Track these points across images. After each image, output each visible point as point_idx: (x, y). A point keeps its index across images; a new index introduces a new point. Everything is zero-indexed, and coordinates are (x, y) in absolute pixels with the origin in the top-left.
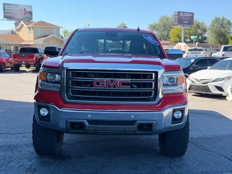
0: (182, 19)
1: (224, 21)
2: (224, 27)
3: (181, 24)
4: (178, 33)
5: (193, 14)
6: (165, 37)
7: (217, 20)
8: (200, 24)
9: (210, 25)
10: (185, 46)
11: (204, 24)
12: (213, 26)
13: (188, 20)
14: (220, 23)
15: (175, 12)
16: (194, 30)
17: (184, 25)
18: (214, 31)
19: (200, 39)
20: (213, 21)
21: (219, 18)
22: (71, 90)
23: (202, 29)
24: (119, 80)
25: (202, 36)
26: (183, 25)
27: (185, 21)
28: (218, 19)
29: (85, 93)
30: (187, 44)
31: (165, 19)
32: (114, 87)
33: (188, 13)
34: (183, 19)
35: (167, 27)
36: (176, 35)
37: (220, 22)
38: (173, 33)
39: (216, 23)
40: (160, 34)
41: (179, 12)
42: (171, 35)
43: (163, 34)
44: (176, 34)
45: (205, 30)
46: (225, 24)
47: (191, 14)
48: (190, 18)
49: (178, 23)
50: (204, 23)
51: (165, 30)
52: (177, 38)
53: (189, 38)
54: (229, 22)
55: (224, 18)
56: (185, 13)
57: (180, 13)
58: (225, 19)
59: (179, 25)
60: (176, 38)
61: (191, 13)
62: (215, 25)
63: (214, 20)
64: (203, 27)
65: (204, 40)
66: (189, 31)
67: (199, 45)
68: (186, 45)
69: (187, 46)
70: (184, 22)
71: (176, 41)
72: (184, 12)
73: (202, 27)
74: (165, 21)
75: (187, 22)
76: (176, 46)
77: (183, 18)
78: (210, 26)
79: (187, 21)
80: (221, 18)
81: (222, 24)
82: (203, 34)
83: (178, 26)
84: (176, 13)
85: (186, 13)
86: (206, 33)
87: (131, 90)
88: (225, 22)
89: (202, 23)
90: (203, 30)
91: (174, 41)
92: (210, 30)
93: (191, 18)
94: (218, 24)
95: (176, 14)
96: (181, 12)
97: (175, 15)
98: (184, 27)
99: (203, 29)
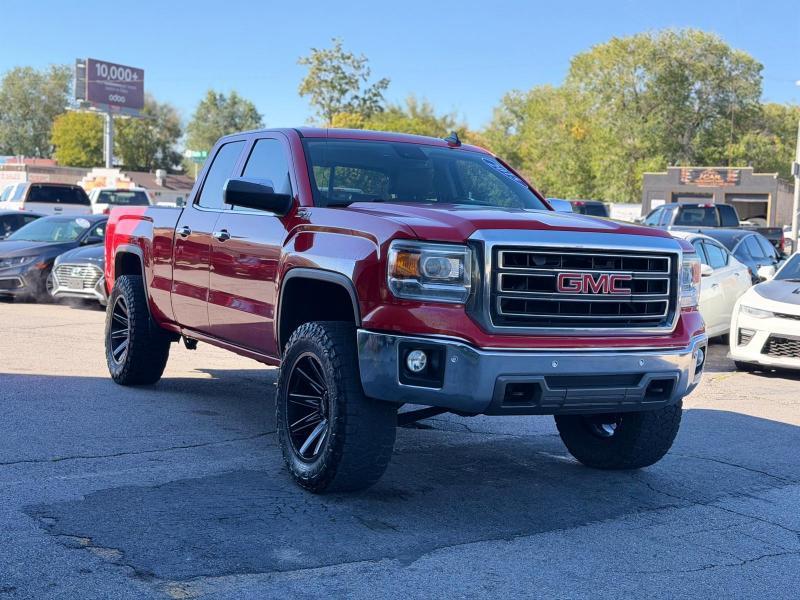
0: (104, 85)
1: (236, 106)
2: (240, 126)
3: (101, 105)
4: (85, 135)
5: (140, 73)
6: (26, 143)
7: (215, 101)
8: (158, 108)
9: (193, 116)
10: (119, 180)
11: (170, 111)
12: (201, 118)
13: (124, 91)
14: (226, 113)
15: (79, 61)
16: (137, 128)
17: (110, 108)
18: (207, 135)
19: (157, 159)
20: (203, 103)
21: (221, 96)
22: (503, 299)
23: (165, 127)
24: (611, 274)
25: (164, 149)
26: (107, 106)
27: (114, 93)
28: (218, 97)
29: (536, 306)
30: (126, 175)
31: (27, 80)
32: (600, 292)
33: (125, 68)
34: (108, 89)
35: (33, 107)
36: (77, 139)
37: (226, 108)
38: (65, 132)
39: (214, 111)
40: (7, 131)
41: (93, 63)
42: (59, 138)
43: (20, 130)
44: (75, 135)
45: (176, 133)
46: (240, 117)
47: (133, 73)
48: (130, 87)
49: (89, 99)
50: (171, 106)
51: (25, 118)
52: (80, 152)
53: (121, 155)
54: (252, 110)
55: (239, 96)
56: (113, 68)
57: (98, 65)
58: (241, 101)
59: (93, 105)
60: (76, 150)
61: (133, 70)
62: (209, 116)
63: (205, 101)
64: (168, 121)
65: (170, 163)
66: (121, 131)
67: (168, 180)
68: (122, 176)
69: (128, 179)
70: (112, 98)
71: (78, 161)
72: (110, 65)
73: (165, 120)
74: (27, 87)
75: (122, 99)
76: (84, 178)
77: (106, 83)
78: (193, 120)
79: (120, 94)
80: (227, 96)
81: (232, 116)
82: (168, 142)
83: (93, 108)
84: (84, 63)
85: (118, 66)
86: (179, 140)
87: (631, 298)
88: (241, 108)
89: (165, 106)
90: (169, 130)
91: (68, 159)
92: (195, 131)
93: (134, 88)
94: (218, 114)
95: (82, 66)
96: (102, 63)
97: (78, 68)
98: (111, 114)
99: (169, 125)
